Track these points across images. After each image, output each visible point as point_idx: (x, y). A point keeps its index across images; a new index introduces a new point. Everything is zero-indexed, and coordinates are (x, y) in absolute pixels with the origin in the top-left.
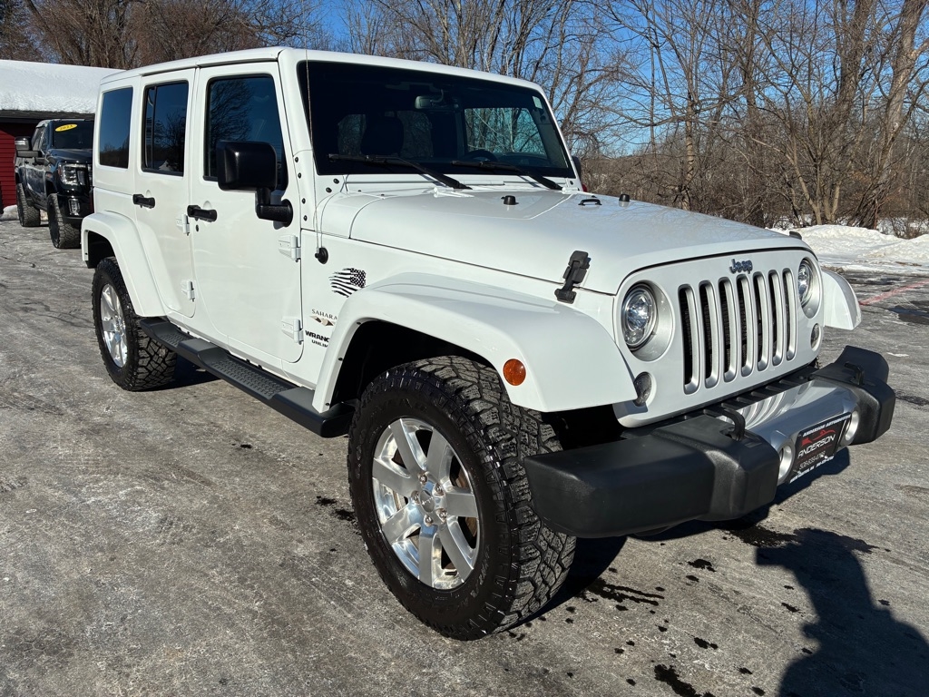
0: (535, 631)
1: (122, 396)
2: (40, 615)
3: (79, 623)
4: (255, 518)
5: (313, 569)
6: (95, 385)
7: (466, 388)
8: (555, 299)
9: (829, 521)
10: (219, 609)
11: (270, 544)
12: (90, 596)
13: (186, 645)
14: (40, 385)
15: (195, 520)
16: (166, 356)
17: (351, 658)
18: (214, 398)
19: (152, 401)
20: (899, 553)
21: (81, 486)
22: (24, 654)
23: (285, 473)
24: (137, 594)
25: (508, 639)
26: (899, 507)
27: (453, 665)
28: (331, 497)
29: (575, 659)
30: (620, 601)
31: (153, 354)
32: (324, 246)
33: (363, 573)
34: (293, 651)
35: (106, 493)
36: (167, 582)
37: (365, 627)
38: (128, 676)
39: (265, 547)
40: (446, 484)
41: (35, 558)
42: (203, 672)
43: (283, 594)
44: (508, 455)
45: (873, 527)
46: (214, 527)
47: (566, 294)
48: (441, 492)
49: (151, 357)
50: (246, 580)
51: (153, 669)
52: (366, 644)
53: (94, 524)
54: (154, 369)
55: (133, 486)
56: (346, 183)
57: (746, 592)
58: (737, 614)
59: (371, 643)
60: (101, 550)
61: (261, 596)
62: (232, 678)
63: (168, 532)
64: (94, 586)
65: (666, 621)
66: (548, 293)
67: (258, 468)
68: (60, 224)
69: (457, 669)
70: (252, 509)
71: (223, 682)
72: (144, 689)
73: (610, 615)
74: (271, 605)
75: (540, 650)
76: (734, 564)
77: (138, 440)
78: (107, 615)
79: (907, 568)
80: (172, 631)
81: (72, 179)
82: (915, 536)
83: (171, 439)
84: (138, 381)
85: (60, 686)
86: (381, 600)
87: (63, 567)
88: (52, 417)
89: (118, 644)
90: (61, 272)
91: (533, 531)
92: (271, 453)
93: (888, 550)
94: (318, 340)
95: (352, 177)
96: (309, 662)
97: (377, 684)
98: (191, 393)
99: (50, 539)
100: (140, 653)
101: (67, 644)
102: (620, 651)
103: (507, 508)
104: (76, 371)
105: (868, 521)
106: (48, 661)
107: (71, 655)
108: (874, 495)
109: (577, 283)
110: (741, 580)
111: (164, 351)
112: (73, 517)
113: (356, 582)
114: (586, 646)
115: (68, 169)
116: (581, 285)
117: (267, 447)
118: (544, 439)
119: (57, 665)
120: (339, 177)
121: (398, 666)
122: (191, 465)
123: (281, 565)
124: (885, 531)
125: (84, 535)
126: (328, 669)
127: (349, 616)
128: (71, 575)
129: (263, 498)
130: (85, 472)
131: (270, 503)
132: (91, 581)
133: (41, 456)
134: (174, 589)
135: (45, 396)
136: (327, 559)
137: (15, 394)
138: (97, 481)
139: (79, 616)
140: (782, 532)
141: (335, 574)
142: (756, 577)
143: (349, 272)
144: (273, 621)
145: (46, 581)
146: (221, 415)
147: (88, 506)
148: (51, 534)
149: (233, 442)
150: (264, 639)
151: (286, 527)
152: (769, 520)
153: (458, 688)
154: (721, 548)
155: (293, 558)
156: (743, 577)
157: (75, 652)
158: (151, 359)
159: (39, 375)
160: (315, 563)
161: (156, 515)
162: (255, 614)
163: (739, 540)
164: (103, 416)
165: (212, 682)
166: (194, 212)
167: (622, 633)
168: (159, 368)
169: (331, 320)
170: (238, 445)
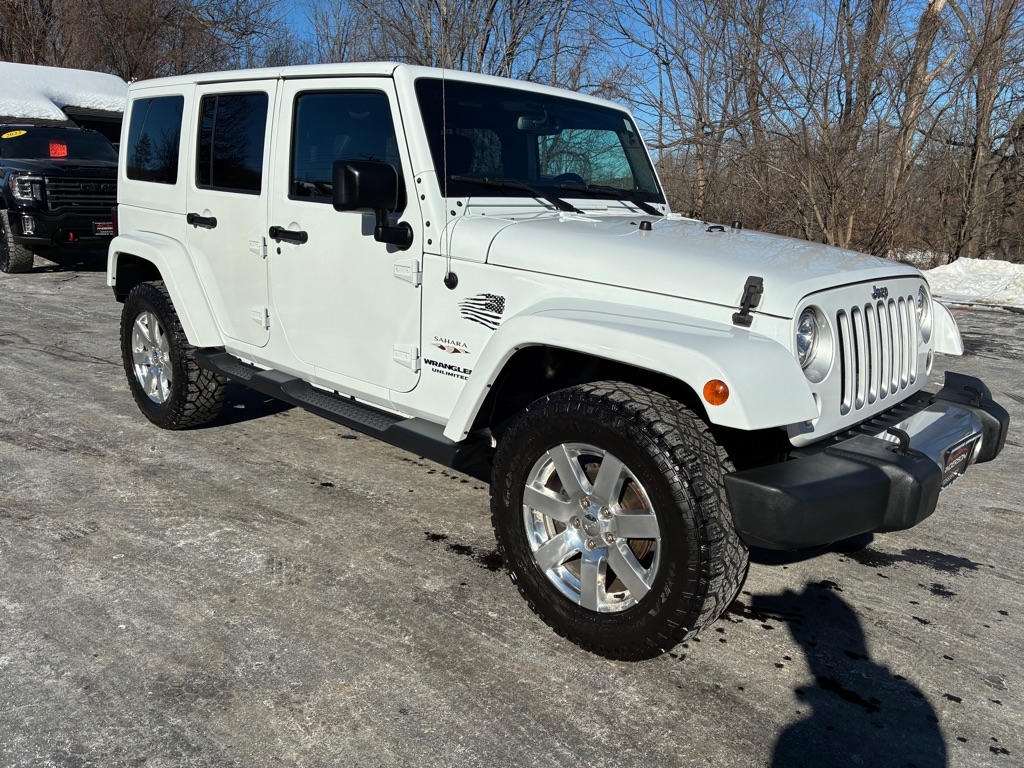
0: (694, 651)
1: (162, 434)
2: (177, 659)
3: (225, 665)
4: (368, 556)
5: (450, 603)
6: (125, 424)
7: (644, 411)
8: (731, 323)
9: (931, 542)
10: (369, 644)
11: (395, 581)
12: (226, 638)
13: (350, 680)
14: (60, 425)
15: (305, 559)
16: (216, 390)
17: (523, 684)
18: (268, 436)
19: (199, 439)
20: (1003, 569)
21: (163, 529)
22: (177, 699)
23: (381, 511)
24: (276, 634)
25: (670, 659)
26: (990, 527)
27: (627, 685)
28: (440, 533)
29: (743, 676)
30: (765, 621)
31: (202, 388)
32: (453, 270)
33: (503, 605)
34: (461, 680)
35: (195, 536)
36: (302, 621)
37: (524, 654)
38: (301, 711)
39: (390, 584)
40: (614, 508)
41: (146, 604)
42: (379, 704)
43: (429, 628)
44: (696, 475)
45: (972, 546)
46: (328, 565)
47: (742, 318)
48: (608, 516)
49: (201, 391)
50: (385, 616)
51: (325, 704)
52: (534, 671)
53: (196, 567)
54: (203, 405)
55: (221, 528)
56: (468, 206)
57: (877, 609)
58: (875, 629)
59: (538, 670)
60: (216, 592)
61: (407, 630)
62: (411, 707)
63: (280, 572)
64: (225, 629)
65: (813, 637)
66: (726, 317)
67: (349, 506)
68: (10, 245)
69: (631, 688)
70: (361, 548)
71: (403, 712)
72: (324, 723)
73: (758, 633)
74: (421, 639)
75: (705, 668)
76: (858, 584)
77: (204, 481)
78: (252, 656)
79: (1014, 582)
80: (329, 667)
81: (27, 194)
82: (1012, 553)
83: (241, 479)
84: (184, 418)
85: (232, 727)
86: (532, 629)
87: (182, 610)
88: (92, 458)
89: (276, 683)
90: (22, 299)
91: (720, 547)
92: (358, 490)
93: (992, 567)
94: (441, 369)
95: (474, 200)
96: (482, 690)
97: (558, 706)
98: (239, 431)
99: (153, 584)
100: (306, 689)
101: (221, 686)
102: (780, 666)
103: (696, 526)
104: (95, 409)
105: (966, 540)
106: (208, 704)
107: (231, 696)
108: (964, 516)
109: (754, 307)
110: (869, 598)
111: (214, 385)
112: (169, 560)
113: (499, 612)
114: (746, 662)
115: (22, 182)
116: (757, 309)
117: (350, 485)
118: (722, 459)
119: (219, 708)
120: (461, 200)
121: (571, 688)
122: (275, 505)
123: (416, 600)
124: (984, 550)
125: (190, 579)
126: (504, 695)
127: (506, 645)
128: (195, 619)
129: (368, 536)
130: (160, 515)
131: (377, 541)
132: (219, 624)
133: (101, 499)
134: (312, 627)
135: (72, 436)
136: (461, 591)
137: (36, 435)
138: (179, 524)
139: (222, 658)
140: (891, 553)
141: (476, 607)
142: (881, 595)
143: (484, 297)
144: (430, 654)
145: (168, 625)
146: (284, 453)
147: (180, 549)
148: (152, 578)
149: (310, 480)
150: (428, 671)
151: (404, 564)
152: (875, 542)
153: (639, 705)
154: (840, 569)
155: (425, 593)
156: (870, 595)
157: (234, 693)
158: (200, 394)
159: (54, 414)
160: (449, 597)
161: (260, 556)
162: (408, 648)
163: (855, 561)
164: (151, 456)
165: (391, 713)
166: (277, 233)
167: (775, 649)
168: (208, 404)
169: (458, 347)
170: (317, 484)
